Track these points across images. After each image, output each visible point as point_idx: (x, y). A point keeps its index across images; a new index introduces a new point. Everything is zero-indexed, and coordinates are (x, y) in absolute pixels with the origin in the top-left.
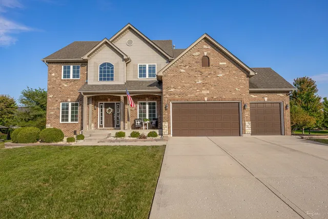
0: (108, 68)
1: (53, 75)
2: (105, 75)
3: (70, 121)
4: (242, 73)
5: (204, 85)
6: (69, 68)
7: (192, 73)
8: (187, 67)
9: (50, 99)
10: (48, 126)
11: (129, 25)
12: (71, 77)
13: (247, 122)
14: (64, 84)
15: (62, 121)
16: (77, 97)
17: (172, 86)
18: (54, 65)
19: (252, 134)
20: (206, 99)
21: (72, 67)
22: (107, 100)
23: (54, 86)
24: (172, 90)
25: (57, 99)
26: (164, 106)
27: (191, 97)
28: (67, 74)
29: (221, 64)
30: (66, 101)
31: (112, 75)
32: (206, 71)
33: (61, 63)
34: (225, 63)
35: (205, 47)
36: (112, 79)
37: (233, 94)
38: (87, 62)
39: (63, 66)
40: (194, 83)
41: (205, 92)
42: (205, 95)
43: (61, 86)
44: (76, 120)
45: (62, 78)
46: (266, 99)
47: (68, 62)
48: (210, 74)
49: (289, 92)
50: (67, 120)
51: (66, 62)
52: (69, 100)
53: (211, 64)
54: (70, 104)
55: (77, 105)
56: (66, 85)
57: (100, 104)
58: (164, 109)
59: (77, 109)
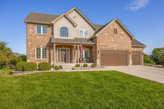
0: (65, 30)
1: (31, 30)
2: (63, 34)
3: (42, 58)
4: (129, 38)
5: (114, 42)
6: (40, 27)
7: (110, 36)
8: (108, 33)
9: (29, 45)
10: (28, 61)
11: (75, 8)
12: (42, 33)
13: (130, 60)
14: (38, 37)
15: (37, 58)
16: (46, 45)
17: (101, 42)
18: (31, 25)
19: (132, 65)
20: (115, 49)
21: (42, 27)
22: (62, 47)
23: (31, 38)
24: (101, 44)
25: (33, 45)
26: (97, 52)
27: (109, 48)
28: (39, 31)
29: (121, 33)
30: (39, 47)
31: (68, 34)
32: (115, 36)
33: (36, 24)
34: (123, 33)
35: (115, 24)
36: (68, 36)
37: (126, 47)
38: (53, 25)
39: (36, 26)
40: (110, 41)
41: (115, 46)
42: (115, 47)
43: (36, 38)
44: (46, 58)
45: (36, 33)
46: (136, 50)
47: (40, 24)
48: (117, 37)
49: (143, 47)
50: (40, 58)
51: (39, 24)
52: (41, 46)
53: (117, 33)
54: (41, 49)
55: (45, 49)
56: (39, 38)
57: (58, 49)
58: (97, 53)
59: (46, 51)
